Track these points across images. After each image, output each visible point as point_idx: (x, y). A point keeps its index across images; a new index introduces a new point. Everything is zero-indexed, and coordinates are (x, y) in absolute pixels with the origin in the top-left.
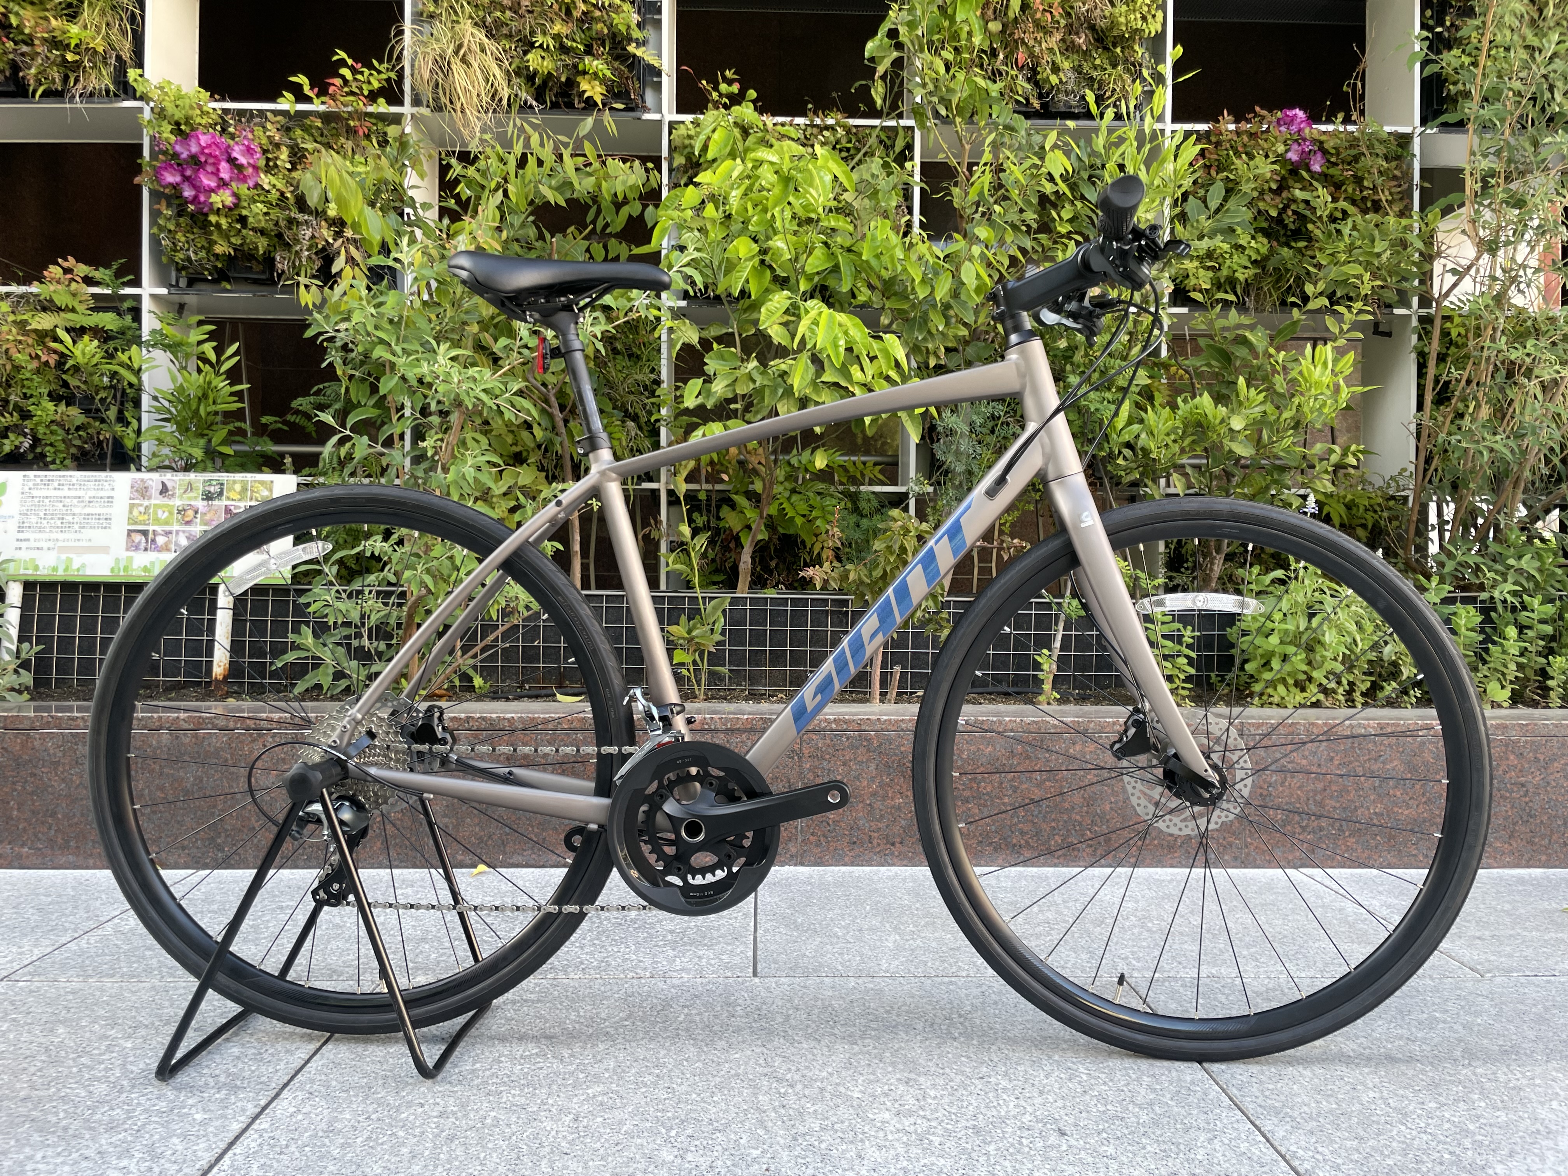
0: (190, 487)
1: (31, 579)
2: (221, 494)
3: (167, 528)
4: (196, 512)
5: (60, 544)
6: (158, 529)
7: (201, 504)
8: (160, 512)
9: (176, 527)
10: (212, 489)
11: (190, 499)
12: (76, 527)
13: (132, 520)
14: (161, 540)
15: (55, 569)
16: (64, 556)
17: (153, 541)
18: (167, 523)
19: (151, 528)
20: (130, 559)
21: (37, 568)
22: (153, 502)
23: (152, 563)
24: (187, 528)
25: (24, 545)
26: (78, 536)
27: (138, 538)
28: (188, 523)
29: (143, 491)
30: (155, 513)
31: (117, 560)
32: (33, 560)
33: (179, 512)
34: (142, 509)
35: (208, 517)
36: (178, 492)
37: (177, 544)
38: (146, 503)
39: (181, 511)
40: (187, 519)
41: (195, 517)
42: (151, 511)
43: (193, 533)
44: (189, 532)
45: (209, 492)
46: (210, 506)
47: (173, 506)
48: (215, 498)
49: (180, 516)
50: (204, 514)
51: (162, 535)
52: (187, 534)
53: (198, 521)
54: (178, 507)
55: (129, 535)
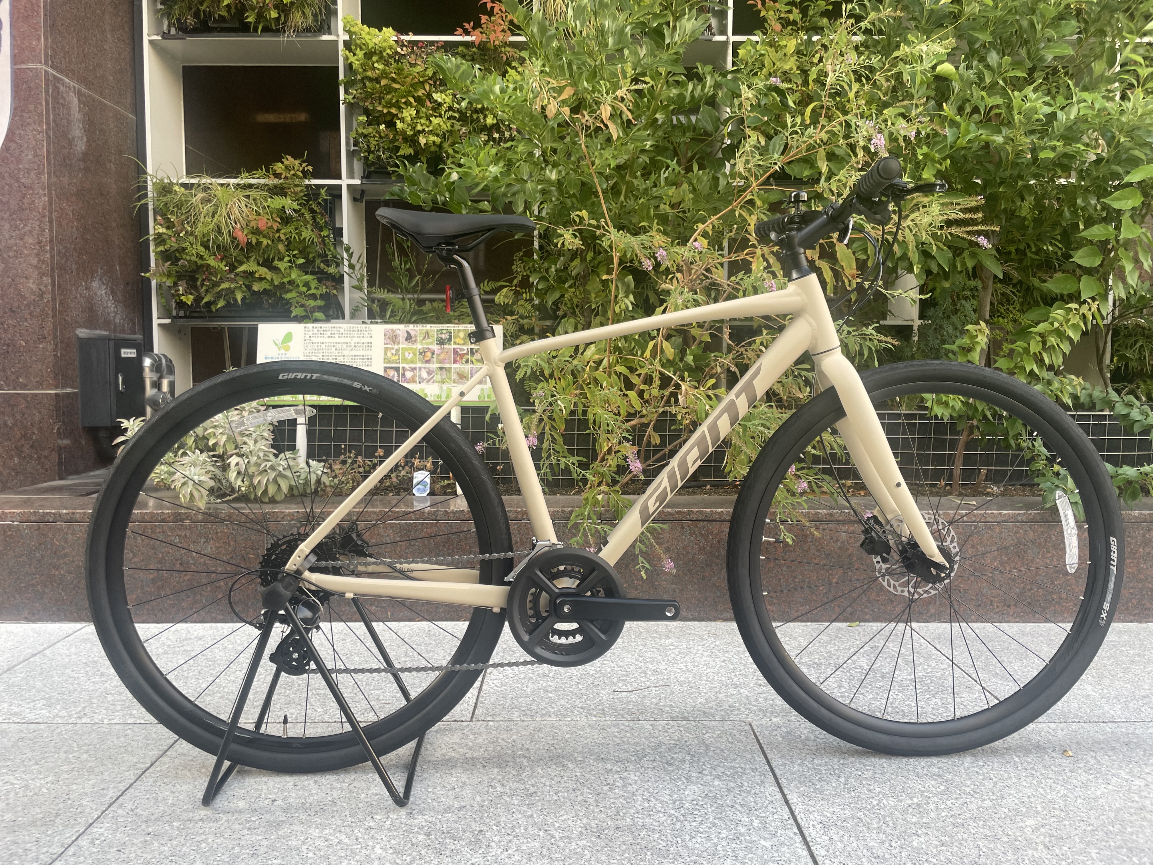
0: (427, 334)
2: (450, 339)
3: (413, 366)
4: (433, 353)
6: (407, 366)
7: (435, 347)
8: (407, 354)
9: (419, 365)
10: (443, 336)
11: (428, 344)
13: (386, 360)
14: (408, 375)
17: (404, 375)
18: (412, 362)
19: (401, 365)
22: (401, 346)
24: (427, 365)
27: (392, 373)
28: (428, 362)
29: (393, 338)
30: (403, 355)
33: (420, 354)
34: (394, 352)
35: (442, 357)
36: (419, 339)
37: (420, 377)
38: (396, 347)
39: (422, 353)
40: (427, 359)
41: (432, 357)
42: (400, 353)
43: (431, 369)
44: (428, 368)
45: (441, 338)
46: (442, 349)
47: (416, 349)
48: (446, 343)
49: (421, 357)
50: (439, 355)
51: (409, 371)
52: (427, 370)
53: (434, 360)
54: (420, 349)
55: (386, 371)
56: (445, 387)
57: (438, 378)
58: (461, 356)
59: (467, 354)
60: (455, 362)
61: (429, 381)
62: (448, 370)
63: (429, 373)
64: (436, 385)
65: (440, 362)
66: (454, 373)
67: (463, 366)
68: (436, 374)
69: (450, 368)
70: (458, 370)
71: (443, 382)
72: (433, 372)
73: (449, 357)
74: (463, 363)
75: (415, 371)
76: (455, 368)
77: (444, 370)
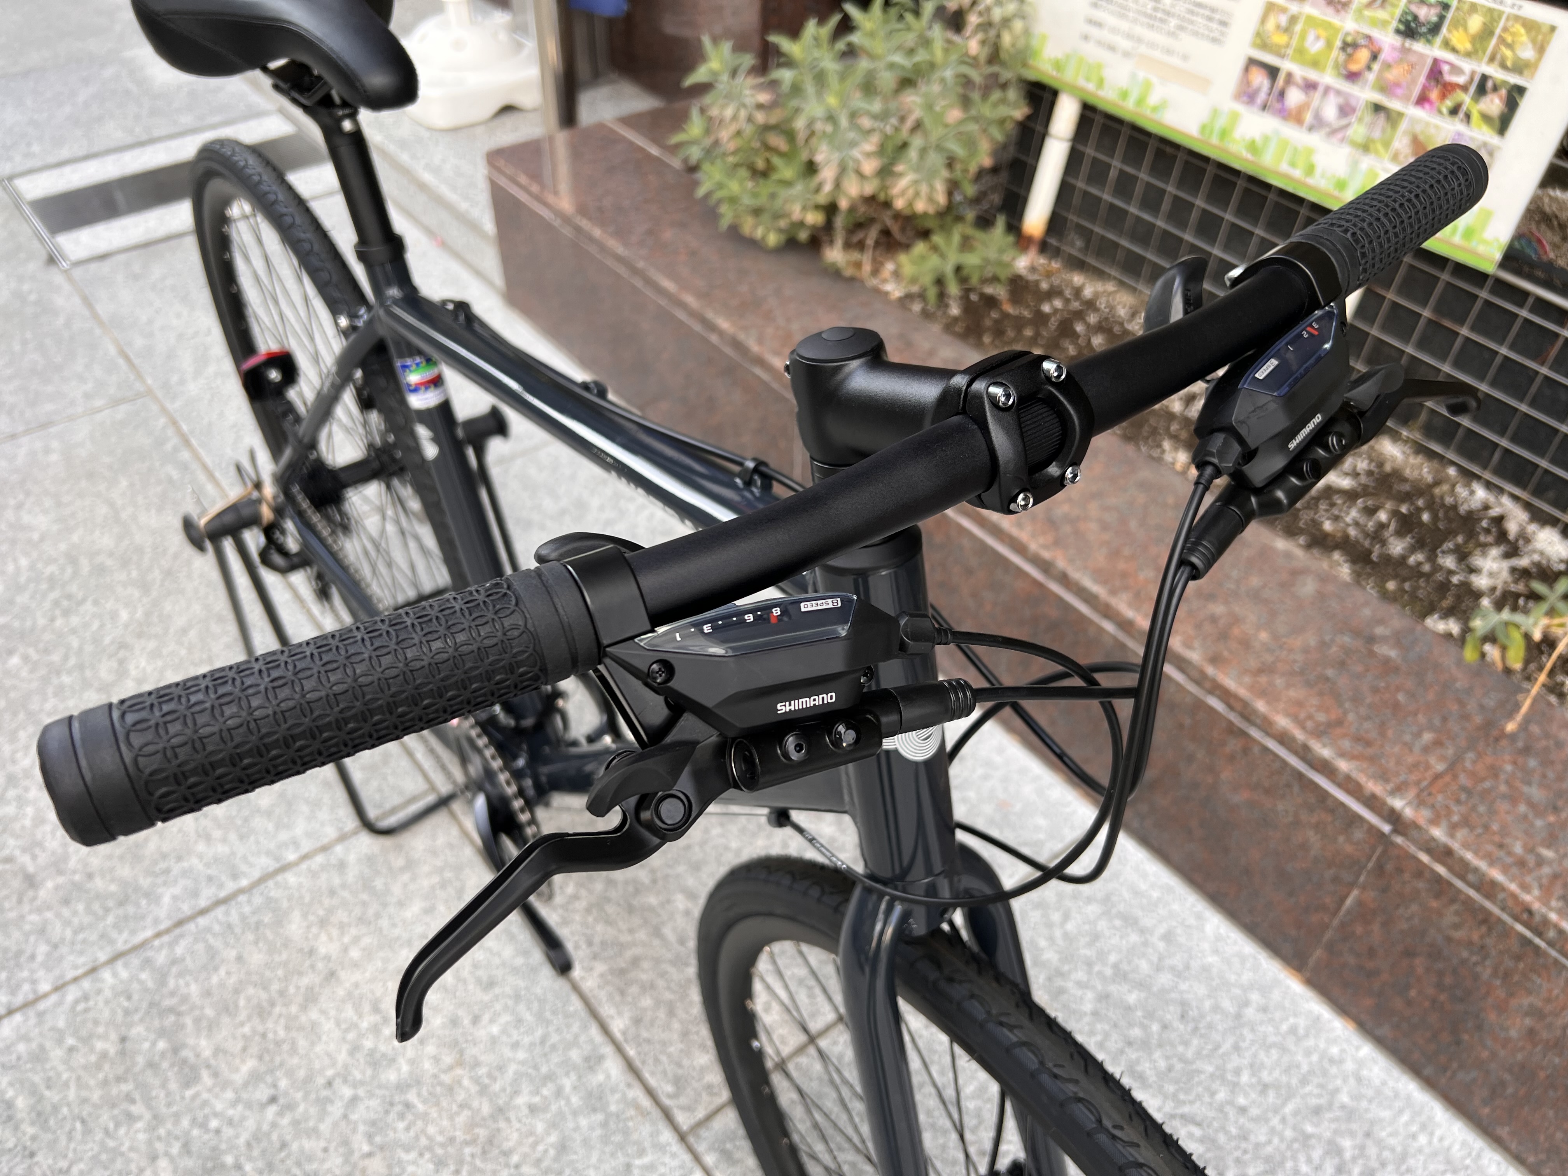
1: (1093, 101)
2: (1435, 29)
3: (1313, 75)
4: (1374, 57)
5: (1143, 49)
6: (1299, 71)
8: (1311, 37)
9: (1328, 78)
10: (1422, 13)
12: (1173, 22)
13: (1260, 40)
14: (1294, 97)
15: (1124, 95)
16: (1141, 75)
17: (1282, 94)
18: (1316, 64)
19: (1286, 66)
20: (1235, 118)
21: (1101, 83)
22: (1309, 10)
23: (1266, 139)
24: (1347, 87)
25: (1094, 31)
26: (1170, 42)
27: (1260, 79)
28: (1352, 76)
30: (1303, 36)
31: (1215, 113)
32: (1100, 66)
33: (1345, 46)
34: (1283, 20)
35: (1391, 75)
36: (1357, 2)
37: (1317, 116)
38: (1294, 8)
39: (1349, 46)
40: (1354, 67)
41: (1369, 68)
42: (1298, 28)
43: (1353, 102)
44: (1346, 96)
45: (1416, 18)
46: (1405, 51)
47: (1337, 30)
48: (1421, 35)
49: (1342, 57)
50: (1388, 66)
51: (1298, 86)
52: (1341, 100)
53: (1371, 77)
54: (1347, 34)
55: (1247, 69)
56: (1365, 162)
57: (1358, 131)
58: (1447, 89)
59: (1465, 88)
60: (1422, 100)
61: (1333, 132)
62: (1391, 118)
63: (1344, 111)
64: (1345, 151)
65: (1383, 88)
66: (1405, 133)
67: (1436, 120)
68: (1360, 120)
69: (1400, 115)
70: (1418, 129)
71: (1365, 147)
72: (1354, 110)
73: (1414, 81)
74: (1440, 112)
75: (1311, 93)
76: (1414, 121)
77: (1382, 115)
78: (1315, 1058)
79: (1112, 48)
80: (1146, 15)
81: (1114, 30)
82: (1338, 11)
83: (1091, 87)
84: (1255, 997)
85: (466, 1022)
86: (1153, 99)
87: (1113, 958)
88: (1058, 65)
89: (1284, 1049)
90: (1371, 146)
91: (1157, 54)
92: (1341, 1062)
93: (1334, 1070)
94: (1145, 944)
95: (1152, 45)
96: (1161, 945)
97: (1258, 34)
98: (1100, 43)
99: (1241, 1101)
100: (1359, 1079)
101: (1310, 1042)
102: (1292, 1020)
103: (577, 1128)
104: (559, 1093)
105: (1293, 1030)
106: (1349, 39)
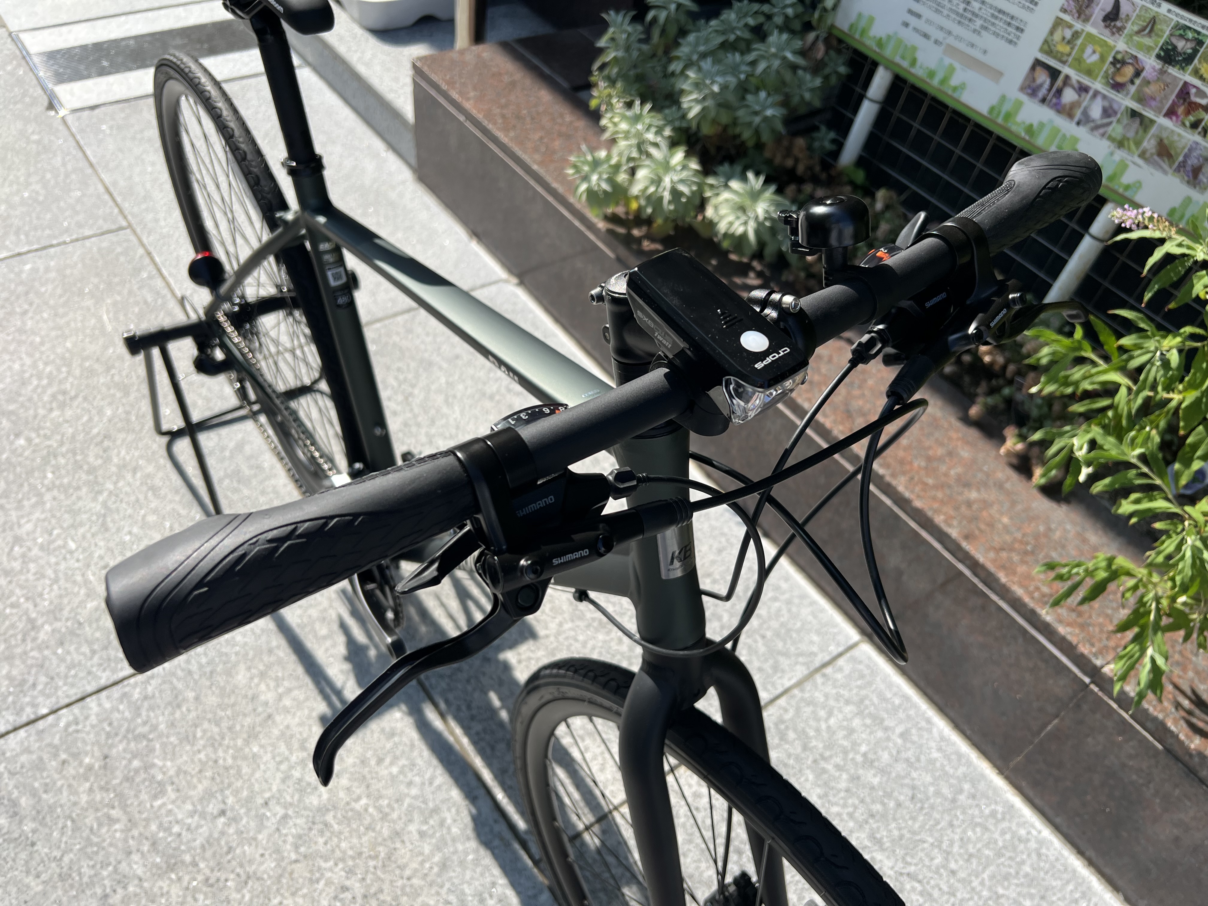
0: (1155, 26)
1: (903, 74)
2: (1189, 59)
3: (1086, 81)
4: (1138, 74)
5: (951, 40)
6: (1075, 76)
7: (1151, 63)
8: (1089, 50)
9: (1098, 85)
10: (1181, 44)
11: (1141, 47)
12: (979, 22)
13: (1047, 47)
14: (1069, 96)
15: (932, 73)
16: (947, 61)
17: (1059, 92)
18: (1089, 72)
19: (1066, 70)
20: (1019, 105)
21: (914, 62)
22: (1090, 29)
23: (1042, 125)
24: (1112, 94)
25: (913, 20)
26: (974, 38)
27: (1043, 77)
28: (1118, 87)
29: (1083, 4)
30: (1082, 50)
31: (1003, 98)
32: (914, 49)
33: (1115, 62)
34: (1068, 34)
35: (1151, 89)
36: (1131, 27)
37: (1085, 113)
38: (1078, 26)
39: (1118, 63)
40: (1119, 79)
41: (1132, 82)
42: (1079, 42)
43: (1115, 107)
44: (1111, 101)
45: (1175, 48)
46: (1162, 72)
47: (1111, 48)
48: (1177, 62)
49: (1112, 70)
50: (1148, 83)
51: (1074, 88)
52: (1106, 104)
53: (1133, 89)
54: (1118, 52)
55: (1033, 68)
56: (1119, 155)
57: (1117, 129)
58: (1192, 107)
59: (1206, 109)
60: (1171, 113)
61: (1096, 127)
62: (1145, 123)
63: (1107, 112)
65: (1140, 99)
66: (1153, 135)
67: (1180, 130)
68: (1118, 121)
69: (1152, 122)
70: (1164, 135)
71: (1120, 144)
72: (1116, 113)
73: (1166, 97)
74: (1184, 124)
75: (1083, 94)
76: (1162, 128)
77: (1138, 121)
78: (1008, 837)
79: (926, 36)
80: (957, 14)
81: (928, 21)
82: (1113, 34)
83: (905, 64)
84: (966, 786)
85: (373, 762)
86: (954, 81)
87: (864, 748)
88: (880, 43)
89: (986, 829)
90: (1126, 143)
91: (962, 46)
92: (1028, 840)
93: (1022, 847)
94: (888, 739)
95: (958, 38)
96: (899, 741)
97: (1046, 42)
98: (916, 30)
99: (953, 866)
100: (1039, 855)
101: (1005, 825)
102: (993, 807)
103: (455, 852)
104: (442, 823)
105: (993, 814)
106: (1119, 57)
